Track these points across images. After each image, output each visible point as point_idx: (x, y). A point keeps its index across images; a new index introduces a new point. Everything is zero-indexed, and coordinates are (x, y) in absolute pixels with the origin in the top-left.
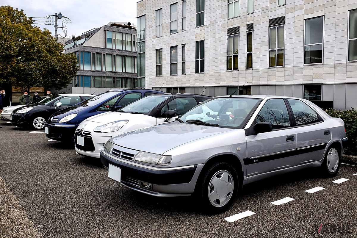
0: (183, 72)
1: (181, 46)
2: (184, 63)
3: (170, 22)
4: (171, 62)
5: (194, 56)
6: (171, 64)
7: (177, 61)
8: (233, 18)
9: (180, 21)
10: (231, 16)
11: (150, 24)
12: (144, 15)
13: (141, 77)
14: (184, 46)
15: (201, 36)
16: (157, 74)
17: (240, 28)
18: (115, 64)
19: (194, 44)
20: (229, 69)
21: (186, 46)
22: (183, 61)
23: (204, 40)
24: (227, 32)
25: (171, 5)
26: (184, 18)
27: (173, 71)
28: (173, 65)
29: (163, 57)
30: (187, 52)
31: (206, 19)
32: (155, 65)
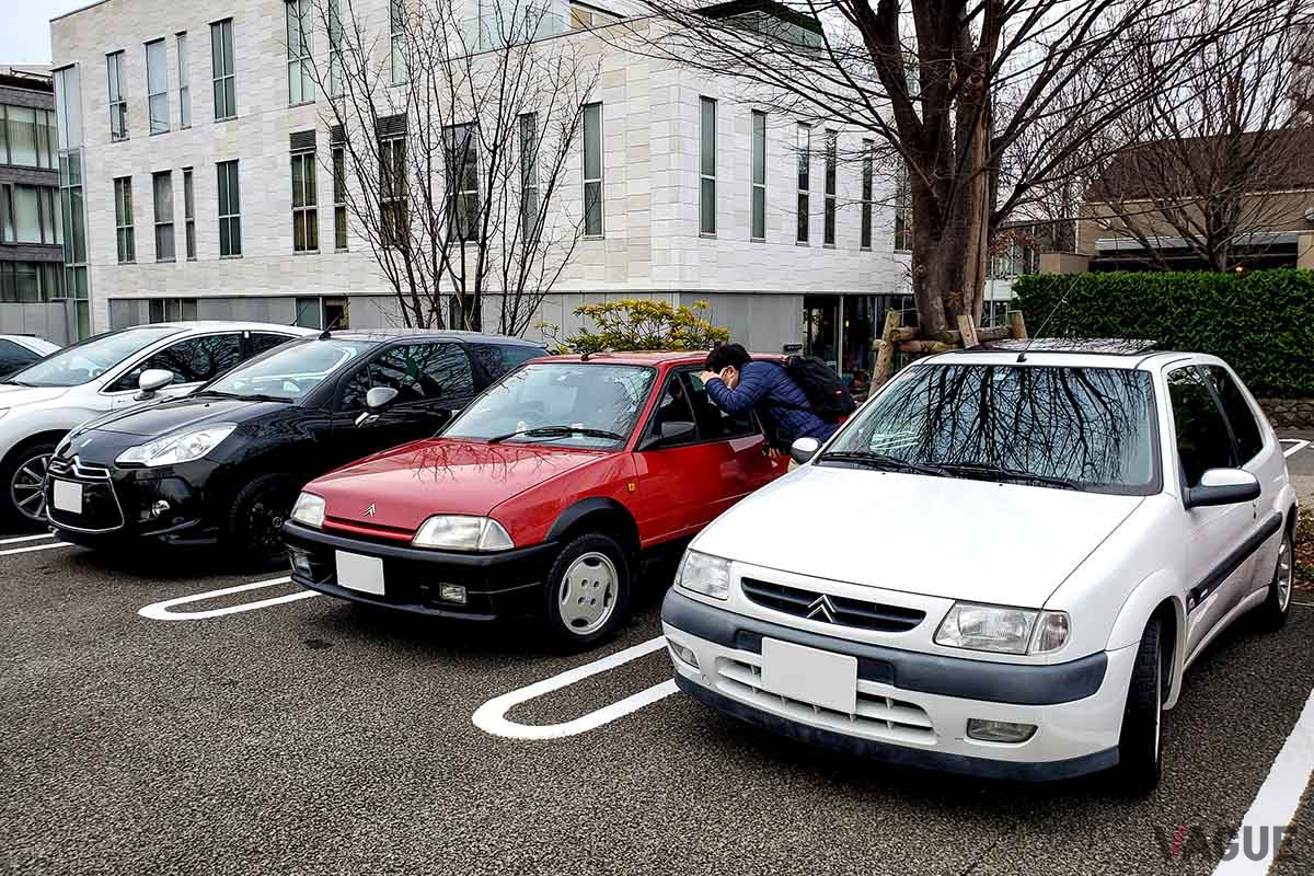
0: (191, 252)
1: (182, 172)
2: (190, 225)
3: (147, 95)
4: (157, 219)
5: (215, 205)
6: (157, 226)
7: (172, 218)
8: (300, 105)
9: (174, 96)
10: (297, 100)
11: (94, 95)
12: (73, 66)
13: (77, 265)
14: (188, 173)
15: (229, 146)
16: (120, 258)
17: (317, 136)
18: (11, 217)
19: (214, 170)
20: (298, 247)
21: (194, 172)
22: (189, 219)
23: (237, 161)
24: (288, 143)
25: (147, 44)
26: (183, 90)
27: (163, 250)
28: (163, 229)
29: (135, 202)
30: (197, 194)
31: (238, 101)
32: (115, 228)
